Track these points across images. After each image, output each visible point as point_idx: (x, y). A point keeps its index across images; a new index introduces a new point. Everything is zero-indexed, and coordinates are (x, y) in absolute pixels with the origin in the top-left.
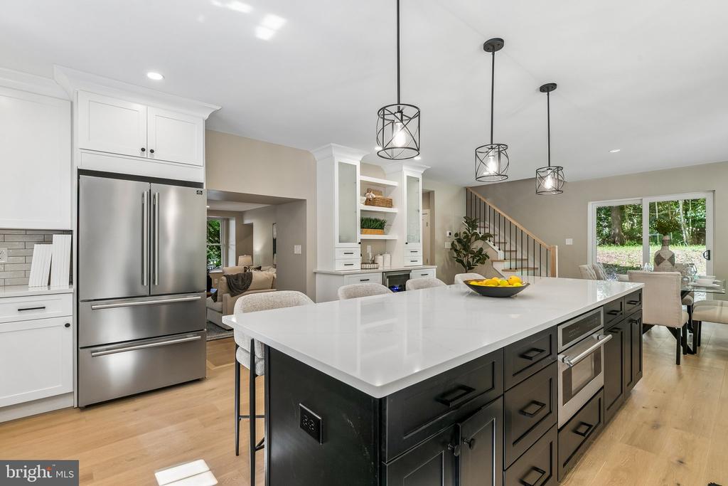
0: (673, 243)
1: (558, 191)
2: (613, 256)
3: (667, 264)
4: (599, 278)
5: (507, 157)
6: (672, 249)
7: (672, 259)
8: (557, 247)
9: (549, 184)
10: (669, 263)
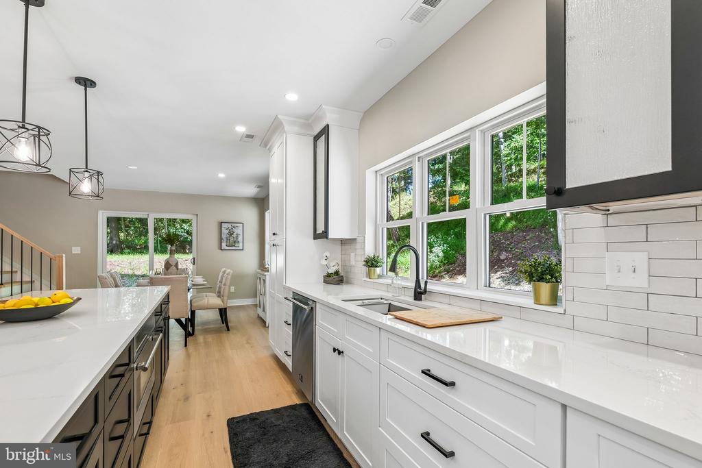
0: (178, 252)
1: (98, 196)
2: (116, 264)
3: (173, 269)
4: (117, 286)
5: (51, 149)
6: (176, 256)
7: (176, 265)
8: (64, 255)
9: (86, 187)
10: (175, 268)
